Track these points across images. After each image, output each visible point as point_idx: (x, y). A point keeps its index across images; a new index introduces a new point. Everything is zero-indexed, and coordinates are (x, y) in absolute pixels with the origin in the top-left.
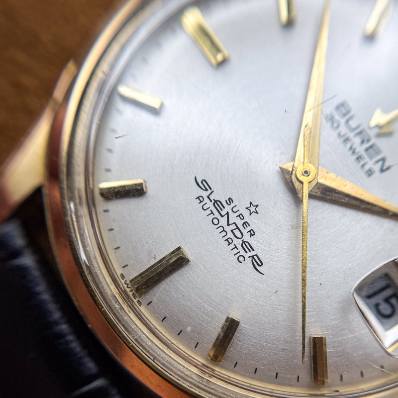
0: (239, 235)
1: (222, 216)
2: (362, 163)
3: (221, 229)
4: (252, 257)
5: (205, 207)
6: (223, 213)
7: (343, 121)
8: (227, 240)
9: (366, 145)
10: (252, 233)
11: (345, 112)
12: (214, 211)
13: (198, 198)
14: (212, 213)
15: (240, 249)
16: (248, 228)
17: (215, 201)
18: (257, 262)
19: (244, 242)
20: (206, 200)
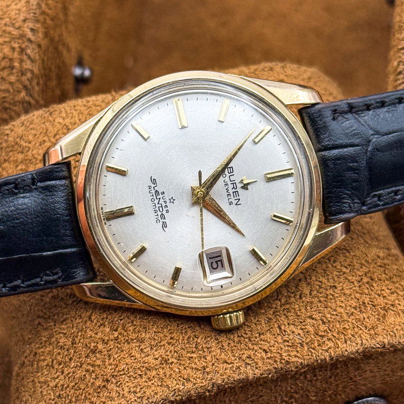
0: (161, 211)
1: (157, 199)
4: (163, 222)
5: (151, 192)
6: (158, 197)
8: (155, 210)
9: (234, 190)
10: (167, 211)
11: (230, 172)
12: (154, 195)
13: (149, 186)
14: (153, 195)
15: (159, 217)
16: (167, 209)
17: (156, 191)
18: (164, 225)
19: (162, 214)
20: (152, 189)
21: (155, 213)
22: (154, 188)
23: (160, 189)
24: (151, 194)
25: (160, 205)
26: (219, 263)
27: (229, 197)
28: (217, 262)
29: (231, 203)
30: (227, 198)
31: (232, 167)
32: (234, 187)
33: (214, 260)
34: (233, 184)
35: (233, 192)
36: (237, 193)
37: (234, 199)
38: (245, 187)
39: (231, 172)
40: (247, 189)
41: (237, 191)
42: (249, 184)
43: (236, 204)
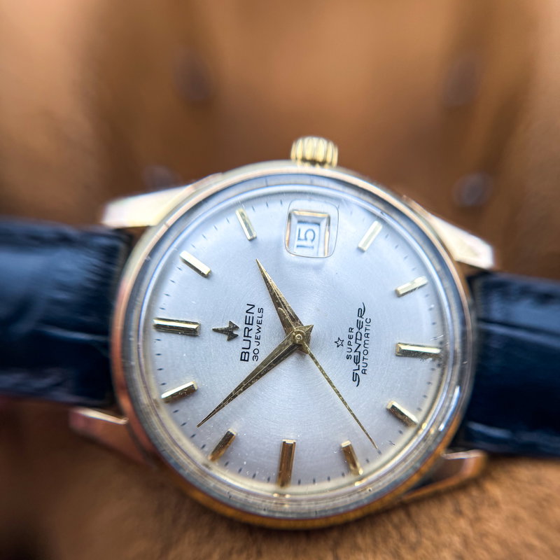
0: (359, 334)
1: (360, 352)
2: (260, 319)
3: (366, 346)
4: (361, 317)
5: (365, 365)
6: (357, 354)
7: (250, 351)
8: (367, 337)
10: (351, 330)
11: (247, 354)
12: (361, 359)
13: (365, 374)
14: (364, 359)
15: (364, 326)
16: (351, 334)
17: (356, 363)
18: (361, 312)
19: (359, 329)
20: (361, 368)
21: (368, 334)
22: (359, 369)
23: (351, 365)
24: (365, 361)
25: (358, 341)
28: (306, 239)
31: (241, 360)
32: (249, 331)
35: (252, 324)
37: (254, 315)
39: (245, 353)
40: (231, 323)
41: (246, 324)
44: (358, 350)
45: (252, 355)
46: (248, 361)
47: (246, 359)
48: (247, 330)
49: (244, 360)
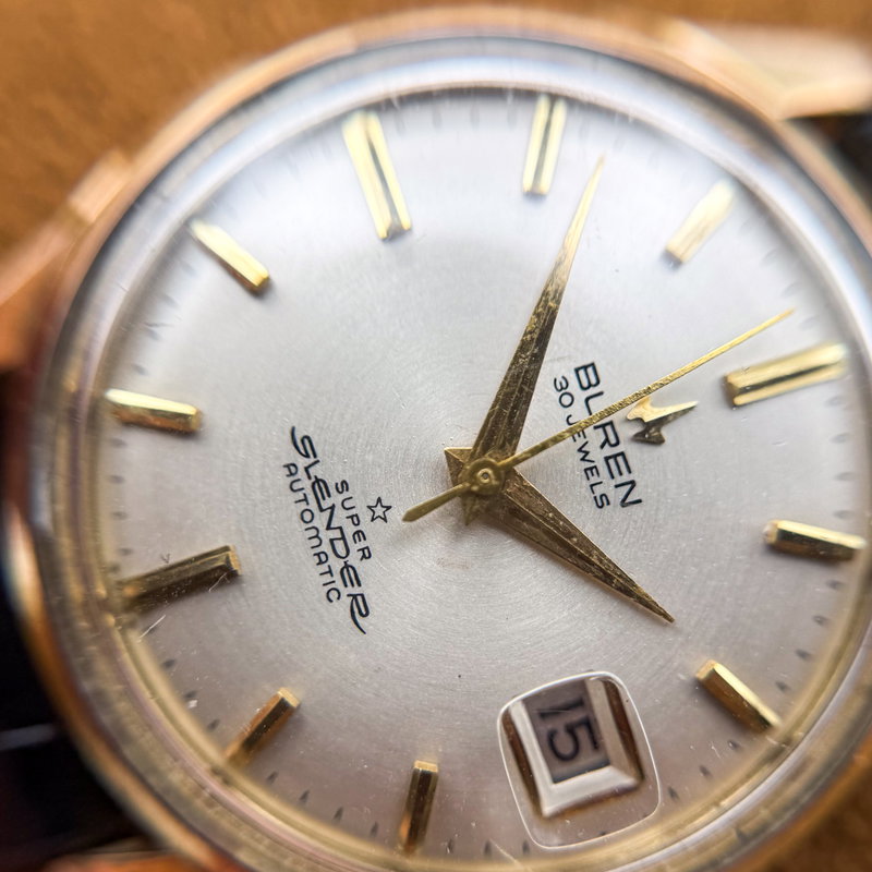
0: (343, 553)
1: (322, 510)
3: (313, 533)
4: (354, 597)
5: (296, 486)
6: (326, 504)
7: (580, 396)
8: (318, 555)
9: (608, 451)
10: (366, 554)
11: (585, 384)
12: (311, 497)
13: (288, 466)
14: (306, 499)
15: (337, 577)
16: (362, 544)
17: (318, 480)
18: (359, 608)
19: (347, 566)
20: (301, 474)
21: (321, 563)
22: (306, 469)
23: (329, 472)
24: (300, 496)
25: (337, 534)
26: (582, 734)
27: (594, 480)
28: (571, 730)
29: (602, 502)
30: (586, 484)
31: (593, 365)
32: (607, 440)
33: (559, 724)
34: (603, 426)
35: (607, 459)
36: (620, 459)
37: (613, 483)
38: (650, 434)
39: (590, 385)
40: (659, 441)
41: (622, 454)
42: (661, 422)
43: (624, 503)
44: (328, 512)
45: (574, 387)
46: (577, 370)
47: (582, 373)
48: (613, 441)
49: (585, 368)
